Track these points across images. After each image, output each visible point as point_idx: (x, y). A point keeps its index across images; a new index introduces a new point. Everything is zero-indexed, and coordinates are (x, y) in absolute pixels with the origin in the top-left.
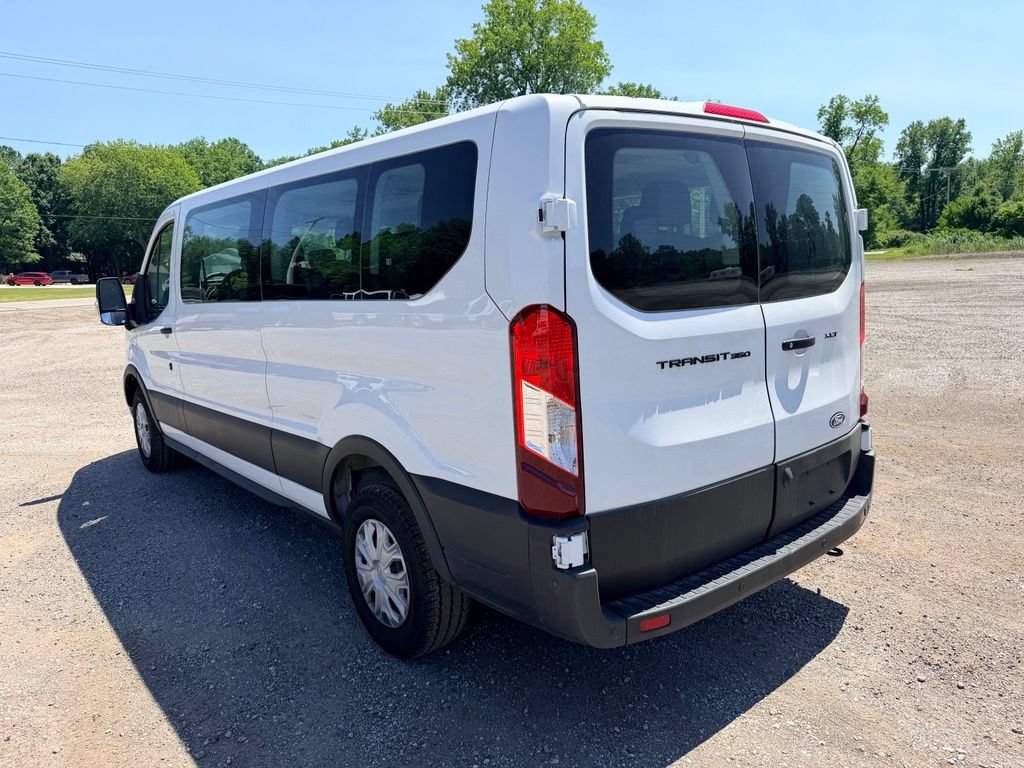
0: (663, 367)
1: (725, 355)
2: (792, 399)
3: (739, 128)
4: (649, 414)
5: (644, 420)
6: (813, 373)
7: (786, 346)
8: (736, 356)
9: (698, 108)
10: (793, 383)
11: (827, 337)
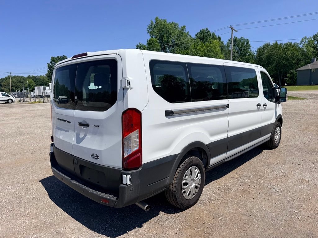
2: (79, 140)
6: (88, 136)
8: (68, 122)
10: (81, 136)
11: (95, 126)
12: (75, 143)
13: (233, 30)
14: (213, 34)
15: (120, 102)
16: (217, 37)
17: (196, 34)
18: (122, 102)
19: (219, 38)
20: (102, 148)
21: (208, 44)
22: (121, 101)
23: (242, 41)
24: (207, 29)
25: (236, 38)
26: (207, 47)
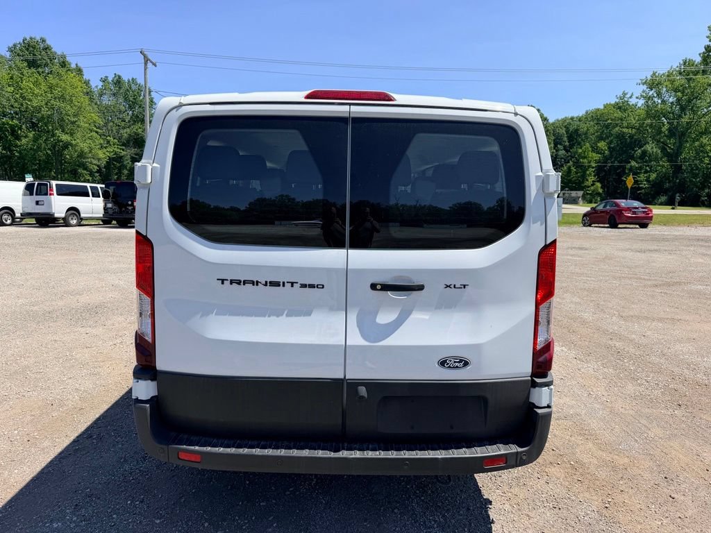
0: (223, 283)
1: (292, 284)
3: (346, 108)
4: (206, 314)
5: (201, 317)
6: (419, 315)
7: (373, 287)
8: (306, 286)
9: (300, 96)
10: (384, 319)
11: (447, 286)
12: (362, 342)
13: (147, 60)
14: (64, 57)
15: (535, 225)
16: (73, 66)
17: (11, 45)
18: (541, 224)
19: (79, 71)
20: (482, 339)
21: (52, 80)
22: (539, 223)
23: (134, 87)
24: (43, 41)
25: (119, 77)
26: (51, 87)
